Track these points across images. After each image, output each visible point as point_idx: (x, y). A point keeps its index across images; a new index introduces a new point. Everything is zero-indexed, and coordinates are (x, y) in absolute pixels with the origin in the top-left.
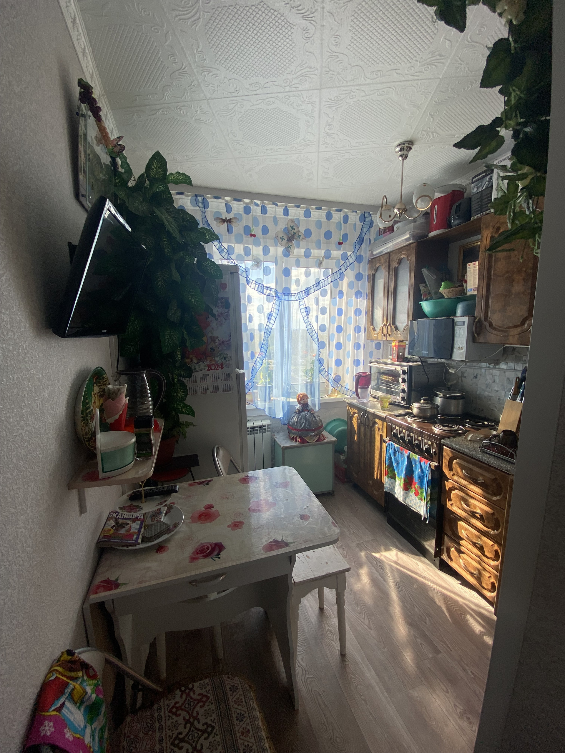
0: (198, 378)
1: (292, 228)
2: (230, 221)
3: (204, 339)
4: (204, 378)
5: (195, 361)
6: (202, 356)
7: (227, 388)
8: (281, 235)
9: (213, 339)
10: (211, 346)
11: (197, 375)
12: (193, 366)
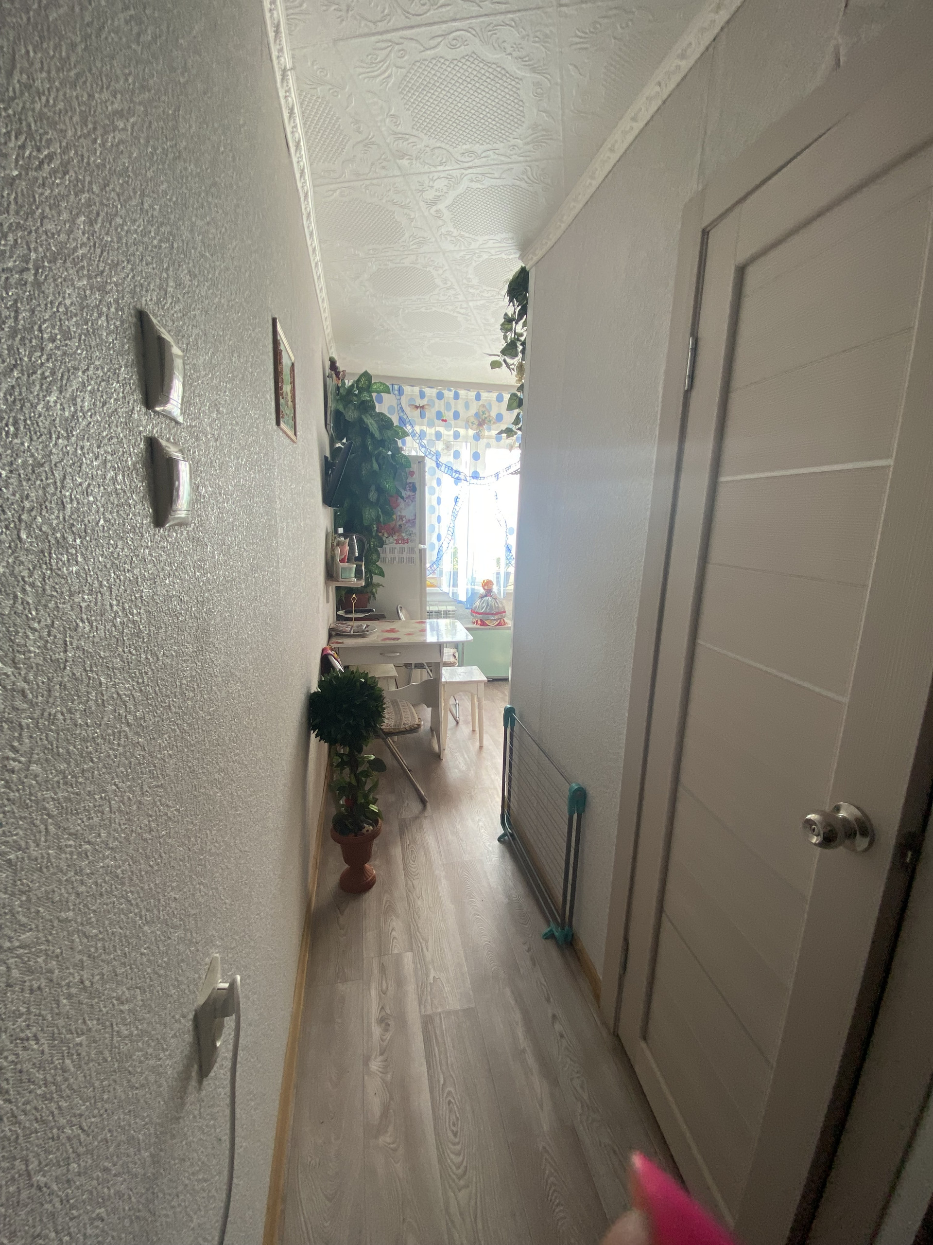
0: (388, 550)
1: (484, 413)
2: (423, 407)
3: (394, 517)
4: (392, 550)
5: (386, 535)
6: (393, 531)
7: (411, 560)
8: (472, 419)
9: (401, 518)
10: (399, 523)
11: (387, 547)
12: (384, 539)
